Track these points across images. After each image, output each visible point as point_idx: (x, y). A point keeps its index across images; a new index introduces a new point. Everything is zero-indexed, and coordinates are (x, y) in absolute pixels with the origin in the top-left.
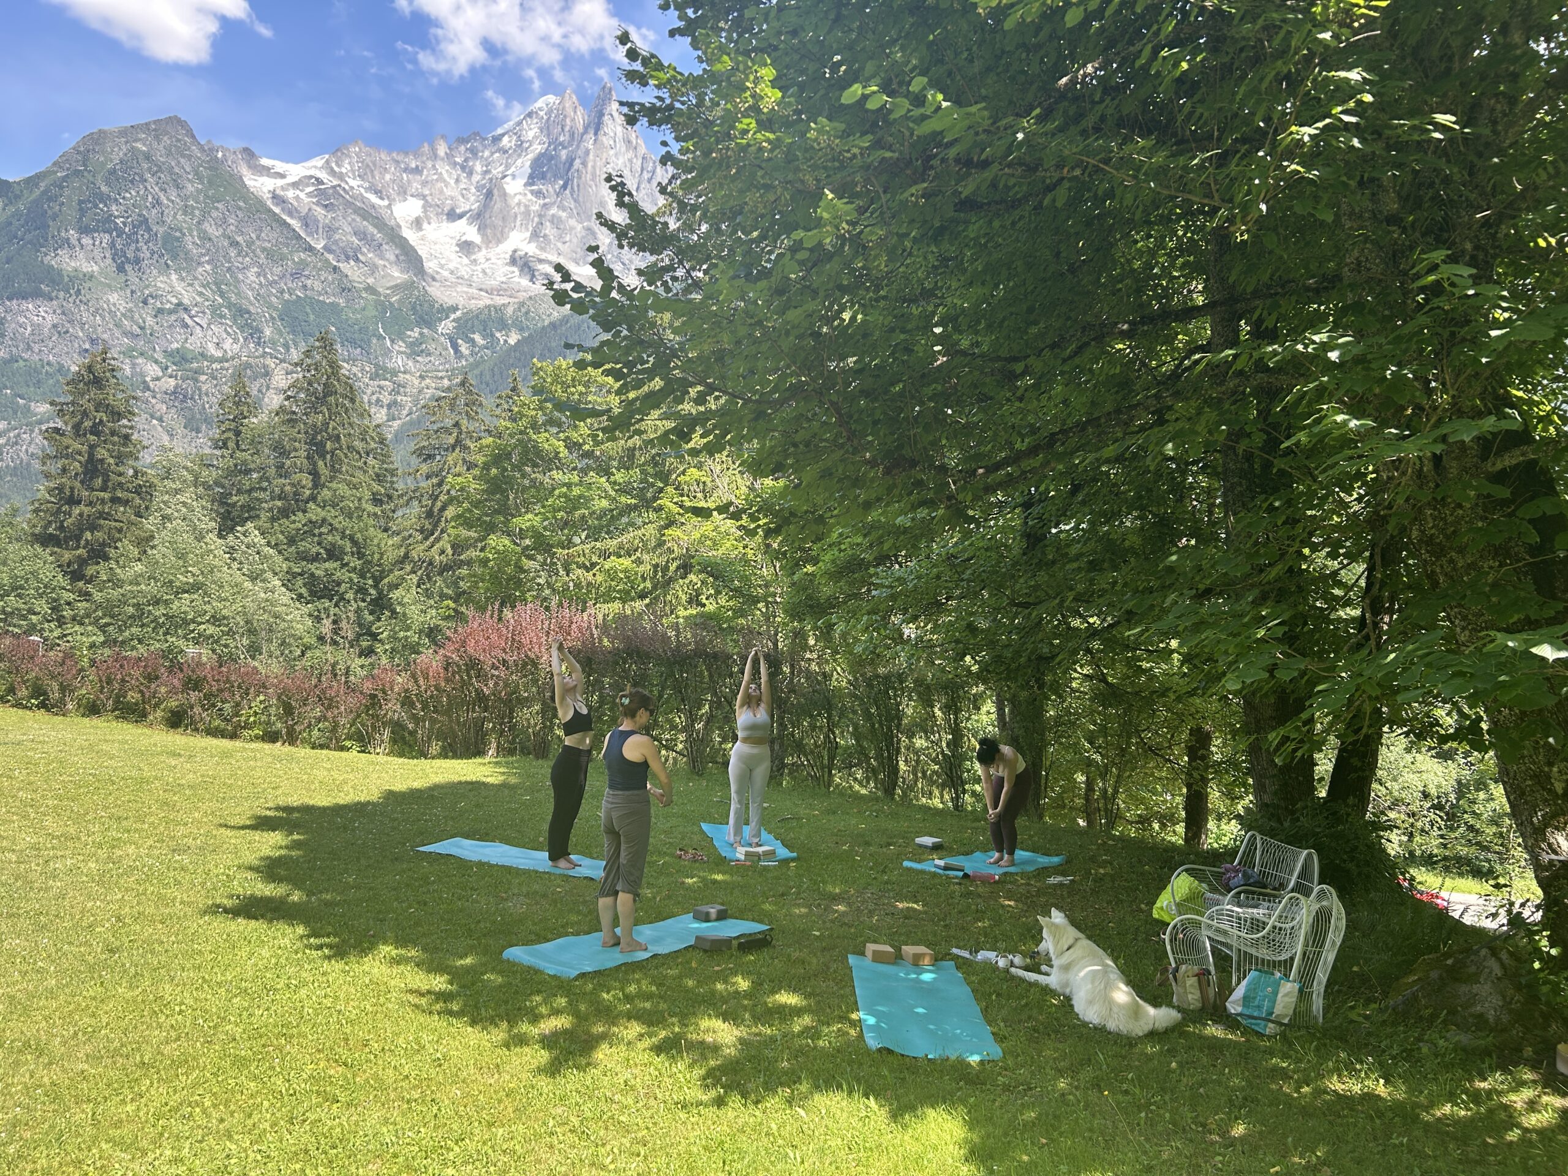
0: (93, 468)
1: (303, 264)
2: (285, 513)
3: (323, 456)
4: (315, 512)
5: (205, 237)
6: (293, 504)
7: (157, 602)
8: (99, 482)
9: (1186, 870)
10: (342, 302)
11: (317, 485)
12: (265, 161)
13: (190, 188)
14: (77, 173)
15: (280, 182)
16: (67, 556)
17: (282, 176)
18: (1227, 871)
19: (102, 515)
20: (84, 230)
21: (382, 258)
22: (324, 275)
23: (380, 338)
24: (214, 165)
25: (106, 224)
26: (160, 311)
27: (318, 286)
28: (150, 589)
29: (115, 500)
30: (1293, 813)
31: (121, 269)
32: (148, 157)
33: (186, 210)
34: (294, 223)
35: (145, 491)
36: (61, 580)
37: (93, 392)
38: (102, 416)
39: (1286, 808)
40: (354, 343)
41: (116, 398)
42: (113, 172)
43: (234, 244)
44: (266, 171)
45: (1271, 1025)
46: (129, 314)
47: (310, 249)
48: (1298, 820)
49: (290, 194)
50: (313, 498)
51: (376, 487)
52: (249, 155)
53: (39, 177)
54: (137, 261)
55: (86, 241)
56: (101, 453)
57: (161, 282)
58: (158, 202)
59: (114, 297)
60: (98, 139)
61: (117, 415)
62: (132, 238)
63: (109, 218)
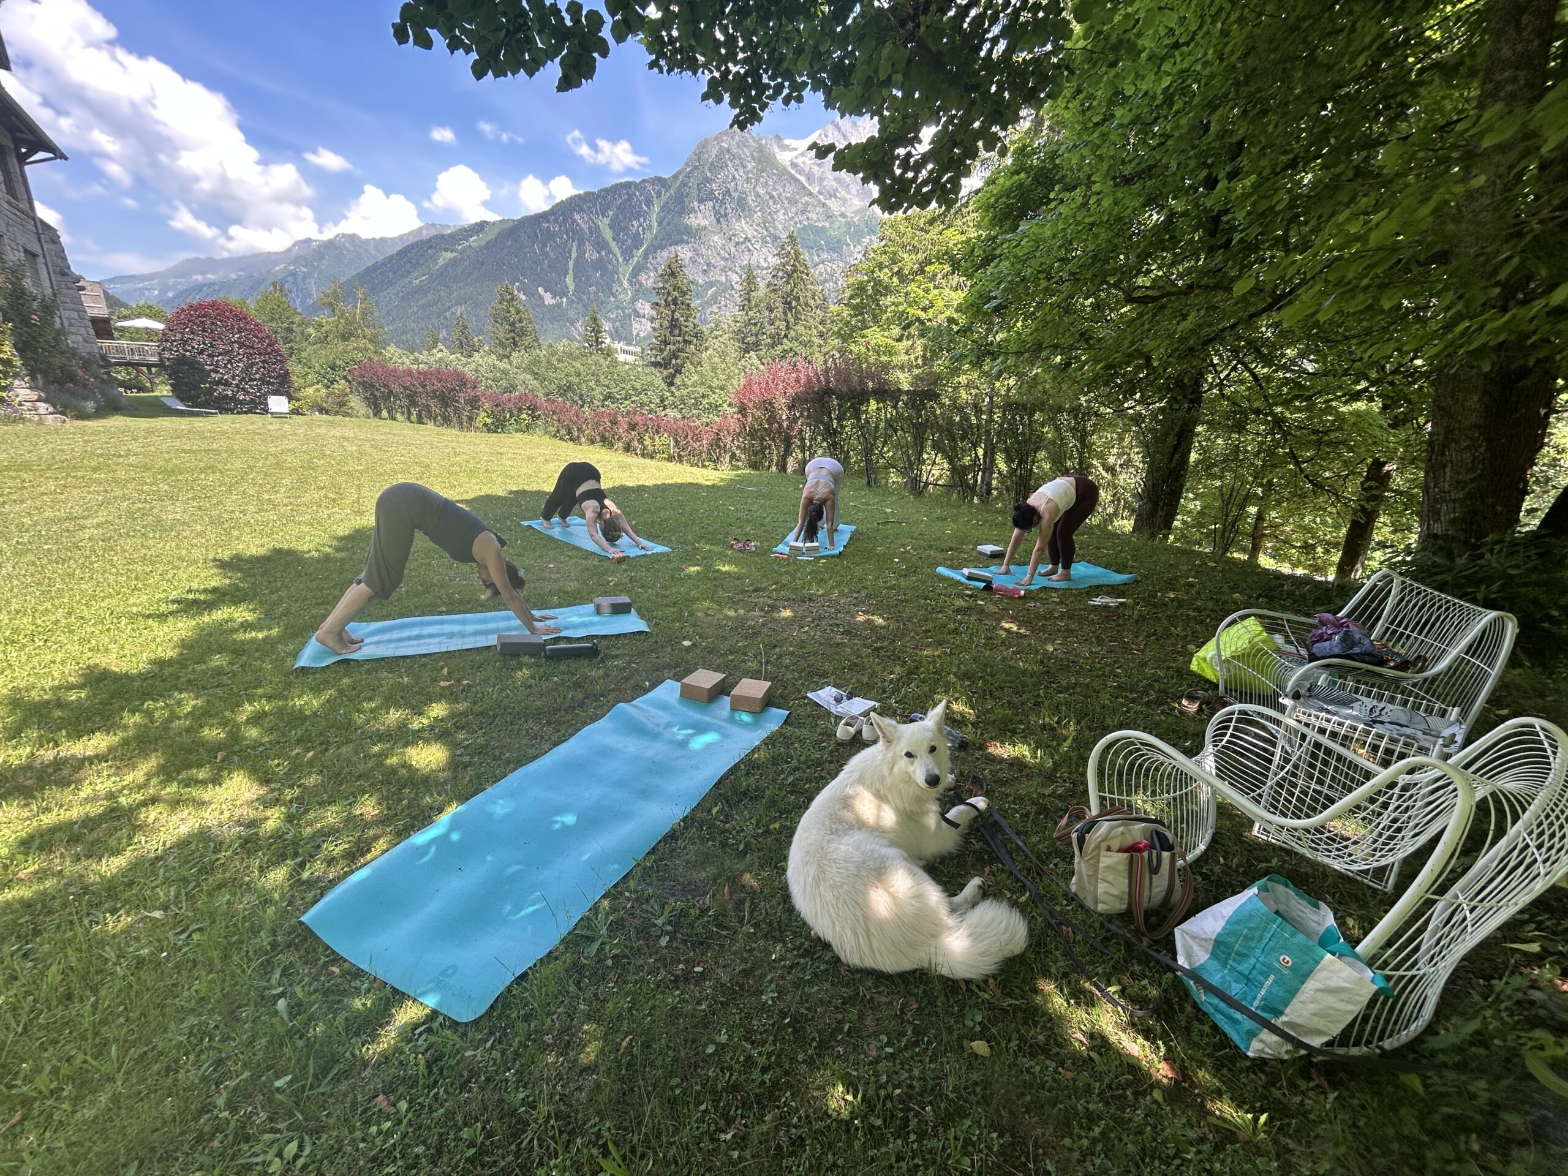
0: (674, 324)
1: (807, 203)
2: (773, 346)
3: (790, 309)
4: (787, 344)
5: (758, 195)
6: (776, 340)
7: (703, 397)
8: (677, 332)
9: (1259, 617)
10: (827, 225)
11: (788, 328)
12: (787, 142)
13: (750, 166)
14: (696, 167)
15: (795, 154)
16: (666, 373)
17: (795, 149)
18: (1323, 623)
19: (679, 350)
20: (701, 201)
21: (849, 193)
22: (818, 209)
23: (848, 245)
24: (761, 149)
25: (711, 196)
26: (737, 243)
27: (815, 217)
28: (701, 390)
29: (685, 341)
30: (1475, 547)
31: (719, 221)
32: (728, 151)
33: (748, 180)
34: (802, 179)
35: (699, 335)
36: (663, 385)
37: (672, 281)
38: (676, 294)
39: (1466, 542)
40: (834, 250)
41: (683, 285)
42: (712, 164)
43: (772, 197)
44: (787, 148)
45: (1266, 1036)
46: (723, 248)
47: (810, 194)
48: (1481, 556)
49: (800, 161)
50: (786, 336)
51: (820, 327)
52: (778, 138)
53: (679, 173)
54: (726, 215)
55: (702, 207)
56: (677, 315)
57: (737, 226)
58: (734, 178)
59: (716, 238)
60: (704, 145)
61: (684, 293)
62: (723, 203)
63: (712, 192)
